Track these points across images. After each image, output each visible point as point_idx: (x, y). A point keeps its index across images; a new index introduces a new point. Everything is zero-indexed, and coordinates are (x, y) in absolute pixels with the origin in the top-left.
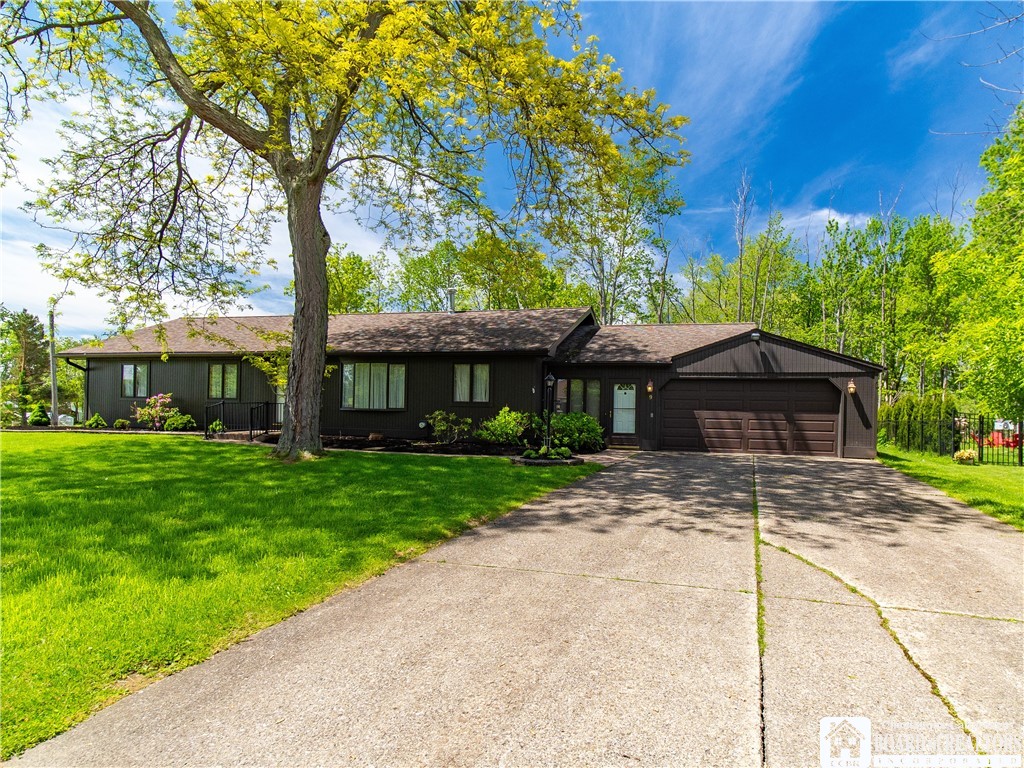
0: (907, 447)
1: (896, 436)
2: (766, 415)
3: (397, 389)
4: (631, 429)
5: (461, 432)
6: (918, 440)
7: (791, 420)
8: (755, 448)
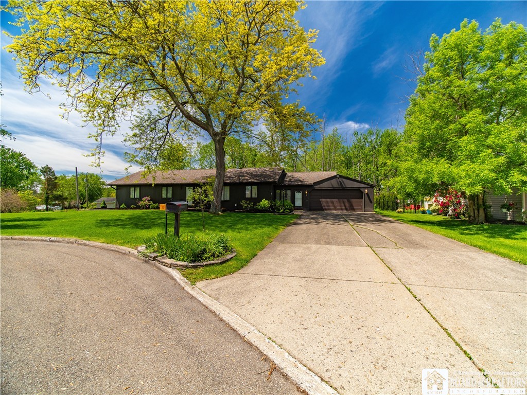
0: (383, 210)
1: (379, 206)
2: (341, 200)
3: (227, 194)
4: (301, 205)
5: (251, 207)
6: (386, 207)
7: (349, 201)
8: (338, 210)
